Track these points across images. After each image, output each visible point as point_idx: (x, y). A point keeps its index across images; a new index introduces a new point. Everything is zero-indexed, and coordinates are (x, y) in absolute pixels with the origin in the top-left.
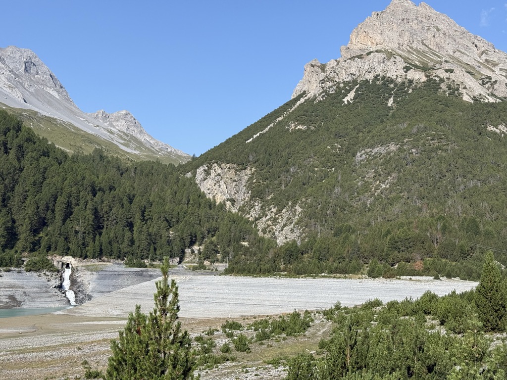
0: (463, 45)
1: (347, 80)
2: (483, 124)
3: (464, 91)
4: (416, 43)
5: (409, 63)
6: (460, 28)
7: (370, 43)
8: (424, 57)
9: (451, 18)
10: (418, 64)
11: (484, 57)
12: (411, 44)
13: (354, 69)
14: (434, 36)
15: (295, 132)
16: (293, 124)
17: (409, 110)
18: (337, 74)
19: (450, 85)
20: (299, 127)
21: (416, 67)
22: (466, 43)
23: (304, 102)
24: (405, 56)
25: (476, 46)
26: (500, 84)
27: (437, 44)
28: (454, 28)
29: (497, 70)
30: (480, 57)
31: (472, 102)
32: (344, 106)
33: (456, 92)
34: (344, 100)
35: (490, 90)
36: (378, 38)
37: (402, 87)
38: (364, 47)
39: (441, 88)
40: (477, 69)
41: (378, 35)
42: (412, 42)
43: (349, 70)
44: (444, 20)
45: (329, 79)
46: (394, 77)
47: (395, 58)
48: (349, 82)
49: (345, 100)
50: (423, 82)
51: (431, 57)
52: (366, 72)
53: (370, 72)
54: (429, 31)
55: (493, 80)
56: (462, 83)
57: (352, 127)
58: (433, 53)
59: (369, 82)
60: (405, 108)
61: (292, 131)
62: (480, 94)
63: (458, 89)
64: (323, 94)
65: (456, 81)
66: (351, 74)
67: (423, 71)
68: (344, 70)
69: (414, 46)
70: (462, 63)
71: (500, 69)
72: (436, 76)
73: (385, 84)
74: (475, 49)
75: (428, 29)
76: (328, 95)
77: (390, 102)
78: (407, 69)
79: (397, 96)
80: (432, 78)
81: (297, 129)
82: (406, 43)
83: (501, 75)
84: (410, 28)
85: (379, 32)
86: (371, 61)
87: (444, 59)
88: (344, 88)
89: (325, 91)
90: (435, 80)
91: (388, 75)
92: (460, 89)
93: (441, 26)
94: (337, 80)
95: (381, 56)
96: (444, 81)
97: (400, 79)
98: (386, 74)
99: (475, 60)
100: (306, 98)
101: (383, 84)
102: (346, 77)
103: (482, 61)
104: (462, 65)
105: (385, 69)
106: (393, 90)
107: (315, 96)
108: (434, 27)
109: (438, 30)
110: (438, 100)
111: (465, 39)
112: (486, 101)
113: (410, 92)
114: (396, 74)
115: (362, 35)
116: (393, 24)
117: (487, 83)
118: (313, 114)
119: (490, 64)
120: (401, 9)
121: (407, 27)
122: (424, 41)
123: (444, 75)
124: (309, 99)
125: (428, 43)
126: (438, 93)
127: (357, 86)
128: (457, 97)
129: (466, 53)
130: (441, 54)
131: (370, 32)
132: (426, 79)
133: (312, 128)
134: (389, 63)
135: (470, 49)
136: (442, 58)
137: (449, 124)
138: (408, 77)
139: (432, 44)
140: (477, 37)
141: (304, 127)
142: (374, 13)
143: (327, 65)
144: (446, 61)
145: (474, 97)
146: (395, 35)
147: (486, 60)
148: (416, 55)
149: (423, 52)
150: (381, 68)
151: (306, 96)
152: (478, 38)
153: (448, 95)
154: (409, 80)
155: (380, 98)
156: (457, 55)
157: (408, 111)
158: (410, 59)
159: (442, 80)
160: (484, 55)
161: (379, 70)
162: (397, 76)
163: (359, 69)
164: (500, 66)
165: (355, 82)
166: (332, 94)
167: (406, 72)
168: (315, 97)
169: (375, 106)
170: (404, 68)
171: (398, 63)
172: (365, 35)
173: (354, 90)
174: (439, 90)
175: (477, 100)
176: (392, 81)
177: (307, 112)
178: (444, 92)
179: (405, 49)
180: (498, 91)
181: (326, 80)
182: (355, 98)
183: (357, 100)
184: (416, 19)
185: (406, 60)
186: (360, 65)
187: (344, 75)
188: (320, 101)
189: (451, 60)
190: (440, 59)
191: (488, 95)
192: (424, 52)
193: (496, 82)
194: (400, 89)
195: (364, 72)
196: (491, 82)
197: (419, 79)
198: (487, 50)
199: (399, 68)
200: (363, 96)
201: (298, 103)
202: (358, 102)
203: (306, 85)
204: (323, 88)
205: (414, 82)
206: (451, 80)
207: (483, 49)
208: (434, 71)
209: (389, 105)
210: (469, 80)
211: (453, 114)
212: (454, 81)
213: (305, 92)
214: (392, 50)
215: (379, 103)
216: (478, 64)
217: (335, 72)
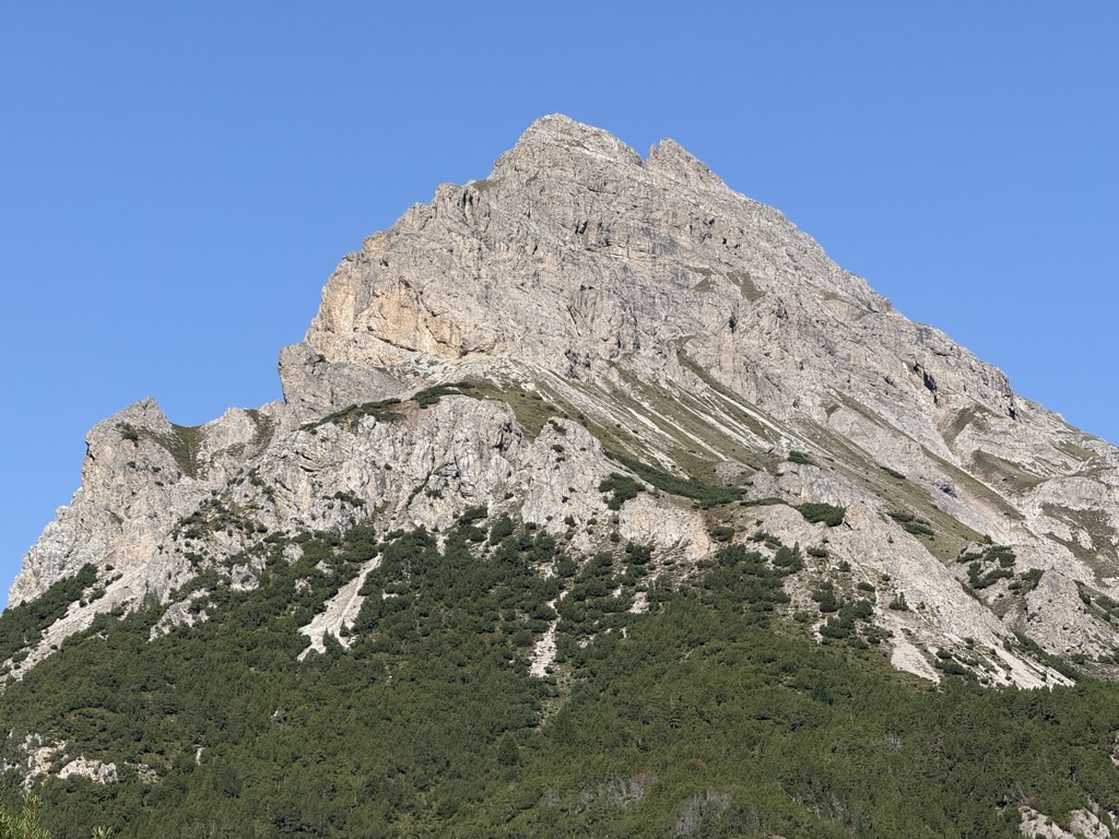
0: (870, 376)
1: (321, 526)
2: (1002, 804)
3: (896, 622)
4: (651, 353)
5: (624, 461)
6: (847, 279)
7: (427, 342)
8: (693, 431)
9: (800, 228)
10: (667, 463)
11: (968, 441)
12: (627, 356)
13: (355, 473)
14: (732, 324)
15: (59, 793)
16: (44, 752)
17: (640, 706)
18: (269, 492)
19: (829, 587)
20: (77, 768)
21: (663, 482)
22: (883, 364)
23: (92, 630)
24: (605, 421)
25: (930, 384)
26: (1055, 589)
27: (750, 366)
28: (819, 281)
29: (1030, 508)
30: (949, 439)
31: (936, 678)
32: (308, 663)
33: (859, 625)
34: (306, 630)
35: (1008, 618)
36: (470, 318)
37: (598, 583)
38: (398, 358)
39: (785, 600)
40: (942, 500)
41: (473, 304)
42: (630, 347)
43: (332, 475)
44: (769, 237)
45: (229, 519)
46: (557, 528)
47: (561, 431)
48: (332, 540)
49: (314, 631)
50: (701, 565)
51: (724, 429)
52: (417, 491)
53: (436, 494)
54: (708, 298)
55: (1022, 567)
56: (886, 578)
57: (359, 781)
58: (731, 410)
59: (433, 543)
60: (615, 693)
61: (36, 787)
62: (970, 641)
63: (865, 612)
64: (197, 595)
65: (854, 566)
66: (339, 495)
67: (696, 507)
68: (304, 476)
69: (644, 365)
70: (867, 468)
71: (1048, 509)
72: (759, 538)
73: (514, 562)
74: (923, 396)
75: (705, 287)
76: (225, 598)
77: (543, 656)
78: (619, 492)
79: (572, 626)
80: (743, 547)
81: (63, 775)
82: (602, 349)
83: (1051, 536)
84: (621, 275)
85: (477, 287)
86: (441, 436)
87: (784, 442)
88: (306, 568)
89: (206, 579)
90: (757, 558)
91: (528, 518)
92: (877, 610)
93: (764, 276)
94: (270, 523)
95: (490, 414)
96: (798, 566)
97: (585, 537)
98: (516, 508)
99: (928, 454)
100: (103, 606)
101: (505, 558)
102: (318, 511)
103: (957, 462)
104: (873, 477)
105: (513, 480)
106: (553, 595)
107: (151, 598)
108: (733, 278)
109: (752, 293)
110: (776, 664)
111: (878, 347)
112: (1001, 677)
113: (636, 609)
114: (566, 510)
115: (392, 300)
116: (540, 253)
117: (993, 578)
118: (149, 696)
119: (998, 476)
120: (570, 173)
121: (606, 273)
122: (689, 348)
123: (799, 535)
124: (117, 613)
125: (706, 356)
126: (773, 626)
127: (374, 563)
128: (865, 648)
129: (885, 413)
130: (769, 417)
131: (433, 286)
132: (714, 548)
133: (147, 776)
134: (529, 454)
135: (902, 396)
136: (778, 437)
137: (845, 794)
138: (627, 534)
139: (728, 365)
140: (929, 333)
141: (105, 769)
142: (445, 189)
143: (203, 437)
144: (796, 458)
145: (942, 654)
146: (548, 309)
147: (979, 457)
148: (653, 419)
149: (685, 400)
150: (490, 475)
151: (99, 595)
152: (932, 342)
153: (819, 637)
154: (630, 548)
155: (491, 631)
156: (844, 422)
157: (635, 713)
158: (628, 439)
159: (790, 560)
160: (968, 429)
161: (482, 488)
162: (570, 521)
163: (383, 474)
164: (1047, 492)
165: (360, 541)
166: (242, 597)
167: (615, 505)
168: (153, 611)
169: (467, 670)
170: (604, 487)
171: (577, 459)
172: (405, 300)
173: (359, 582)
174: (779, 609)
175: (957, 671)
176: (547, 547)
177: (115, 684)
178: (803, 619)
179: (599, 382)
180: (1045, 626)
181: (209, 517)
182: (364, 625)
183: (373, 637)
184: (647, 232)
185: (611, 441)
186: (387, 451)
187: (306, 501)
188: (182, 632)
189: (818, 453)
190: (766, 446)
191: (1008, 648)
192: (693, 405)
193: (1034, 577)
194: (588, 593)
195: (407, 489)
196: (1009, 575)
197: (681, 547)
198: (980, 408)
199: (580, 481)
200: (403, 614)
201: (58, 631)
202: (381, 648)
203: (98, 535)
204: (195, 560)
205: (657, 558)
206: (833, 565)
207: (962, 401)
208: (751, 512)
209: (538, 670)
210: (916, 566)
211: (861, 741)
212: (845, 567)
213: (89, 570)
214: (541, 385)
215: (487, 660)
216: (943, 477)
217: (257, 482)
